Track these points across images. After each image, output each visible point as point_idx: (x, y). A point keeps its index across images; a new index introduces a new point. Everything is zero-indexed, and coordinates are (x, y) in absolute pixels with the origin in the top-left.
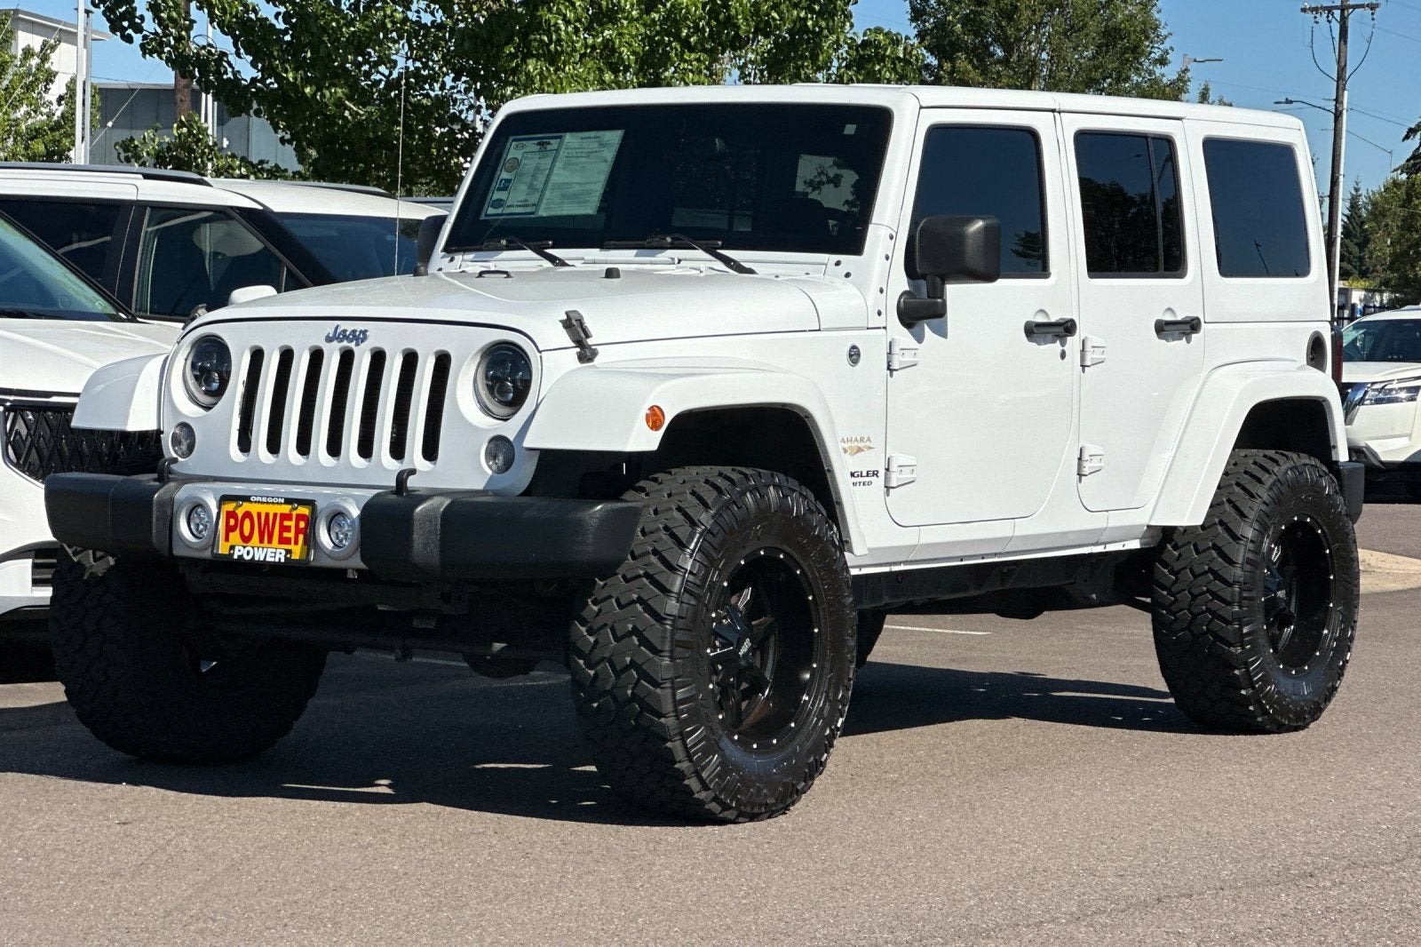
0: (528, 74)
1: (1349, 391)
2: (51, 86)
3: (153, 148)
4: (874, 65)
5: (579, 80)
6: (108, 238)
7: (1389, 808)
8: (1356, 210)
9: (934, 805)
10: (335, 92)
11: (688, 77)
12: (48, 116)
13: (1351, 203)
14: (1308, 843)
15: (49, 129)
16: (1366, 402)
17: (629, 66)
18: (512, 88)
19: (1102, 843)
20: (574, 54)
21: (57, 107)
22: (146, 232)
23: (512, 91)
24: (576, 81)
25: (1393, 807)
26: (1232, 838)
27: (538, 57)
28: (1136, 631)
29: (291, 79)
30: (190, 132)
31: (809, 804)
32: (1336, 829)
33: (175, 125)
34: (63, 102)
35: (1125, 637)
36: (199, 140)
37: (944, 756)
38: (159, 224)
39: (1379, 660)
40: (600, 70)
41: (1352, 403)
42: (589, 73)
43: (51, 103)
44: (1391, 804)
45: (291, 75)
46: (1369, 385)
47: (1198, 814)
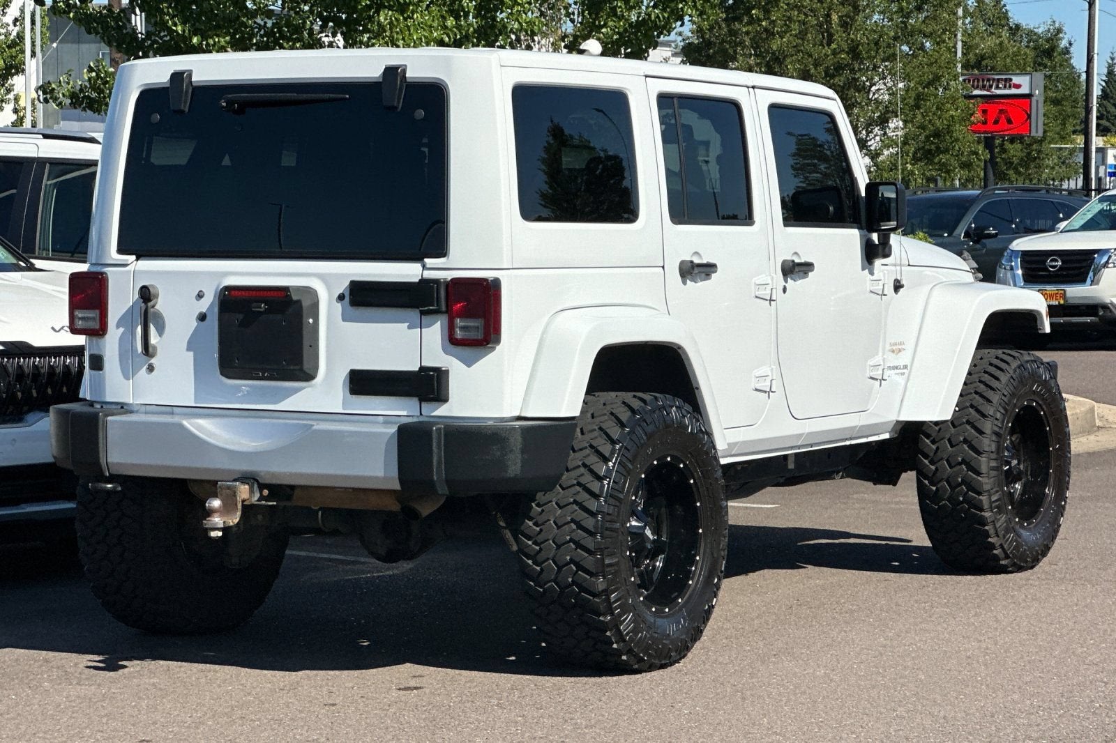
0: (379, 23)
1: (1096, 256)
2: (7, 10)
3: (68, 90)
4: (677, 4)
5: (425, 27)
6: (14, 191)
7: (1103, 684)
8: (1113, 76)
9: (711, 696)
10: (219, 42)
11: (522, 18)
12: (6, 36)
13: (1108, 70)
14: (1030, 725)
15: (7, 46)
16: (1110, 266)
17: (469, 12)
18: (368, 35)
19: (852, 733)
20: (421, 4)
21: (13, 27)
22: (46, 185)
23: (368, 38)
24: (422, 28)
25: (1106, 683)
26: (964, 723)
27: (390, 8)
28: (902, 499)
29: (180, 32)
30: (98, 76)
31: (603, 699)
32: (1055, 710)
33: (85, 70)
34: (18, 24)
35: (893, 506)
36: (107, 82)
37: (724, 641)
38: (56, 178)
39: (1108, 524)
40: (443, 17)
41: (1098, 266)
42: (433, 21)
43: (8, 25)
44: (1105, 680)
45: (179, 29)
46: (1113, 251)
47: (938, 697)
